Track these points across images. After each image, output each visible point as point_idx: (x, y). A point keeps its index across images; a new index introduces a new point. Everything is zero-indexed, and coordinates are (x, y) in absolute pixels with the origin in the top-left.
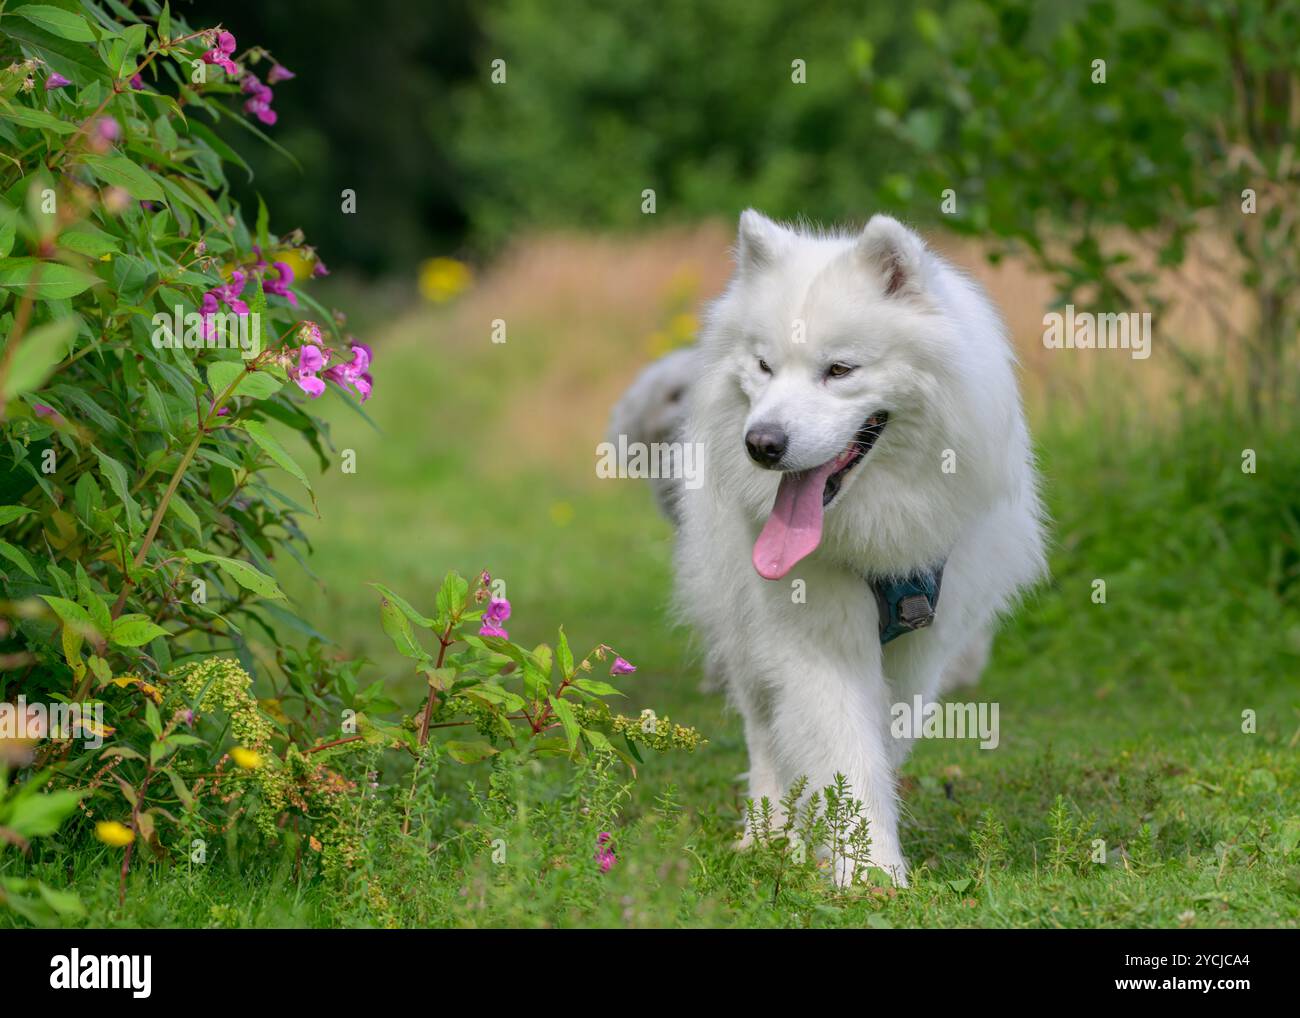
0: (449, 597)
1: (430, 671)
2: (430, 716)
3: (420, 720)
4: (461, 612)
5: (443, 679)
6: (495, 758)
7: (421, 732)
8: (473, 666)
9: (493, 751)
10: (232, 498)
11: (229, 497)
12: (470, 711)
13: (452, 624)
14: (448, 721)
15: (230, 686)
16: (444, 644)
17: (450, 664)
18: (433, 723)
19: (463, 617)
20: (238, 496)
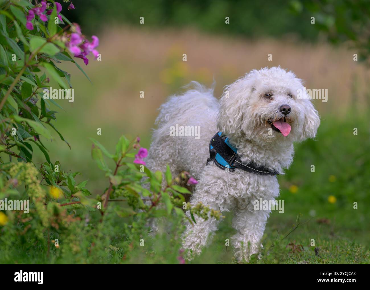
0: (121, 146)
1: (111, 176)
2: (109, 195)
3: (104, 197)
4: (126, 153)
5: (116, 180)
6: (135, 216)
7: (104, 202)
8: (129, 177)
9: (134, 213)
10: (30, 98)
11: (29, 98)
12: (125, 195)
13: (122, 157)
14: (116, 199)
15: (29, 174)
16: (118, 166)
17: (119, 175)
18: (109, 199)
19: (127, 155)
20: (32, 98)
